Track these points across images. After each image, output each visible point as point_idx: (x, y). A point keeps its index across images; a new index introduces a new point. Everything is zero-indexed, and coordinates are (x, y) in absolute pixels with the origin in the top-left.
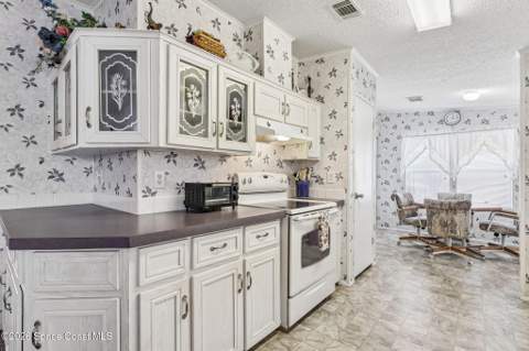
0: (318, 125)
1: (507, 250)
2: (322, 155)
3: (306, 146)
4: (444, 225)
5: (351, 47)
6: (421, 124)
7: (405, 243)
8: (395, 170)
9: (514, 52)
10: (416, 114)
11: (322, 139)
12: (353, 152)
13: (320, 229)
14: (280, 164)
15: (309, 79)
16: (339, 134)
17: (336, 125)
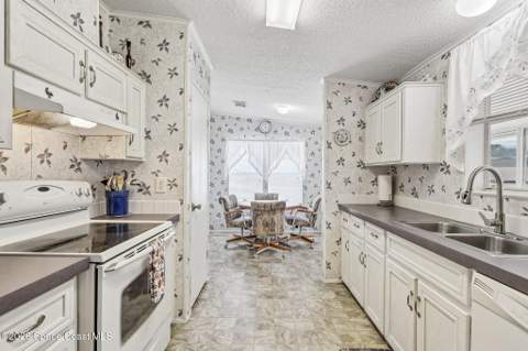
0: (143, 114)
1: (303, 238)
2: (148, 154)
3: (124, 141)
4: (266, 225)
5: (188, 20)
6: (242, 129)
7: (231, 245)
8: (219, 172)
9: (319, 78)
10: (238, 119)
11: (148, 133)
12: (190, 154)
13: (153, 269)
14: (76, 165)
15: (129, 44)
16: (173, 129)
17: (168, 116)
